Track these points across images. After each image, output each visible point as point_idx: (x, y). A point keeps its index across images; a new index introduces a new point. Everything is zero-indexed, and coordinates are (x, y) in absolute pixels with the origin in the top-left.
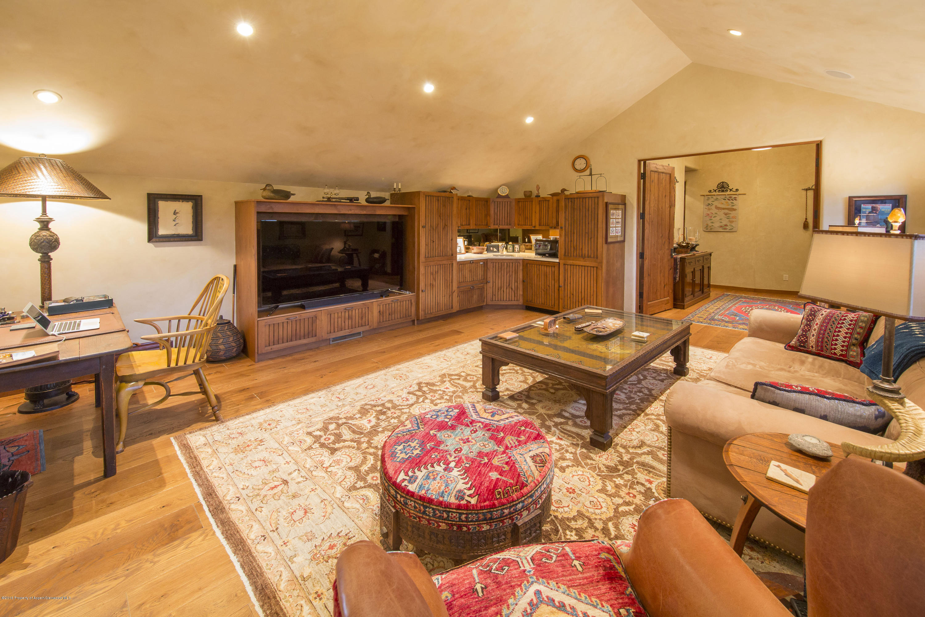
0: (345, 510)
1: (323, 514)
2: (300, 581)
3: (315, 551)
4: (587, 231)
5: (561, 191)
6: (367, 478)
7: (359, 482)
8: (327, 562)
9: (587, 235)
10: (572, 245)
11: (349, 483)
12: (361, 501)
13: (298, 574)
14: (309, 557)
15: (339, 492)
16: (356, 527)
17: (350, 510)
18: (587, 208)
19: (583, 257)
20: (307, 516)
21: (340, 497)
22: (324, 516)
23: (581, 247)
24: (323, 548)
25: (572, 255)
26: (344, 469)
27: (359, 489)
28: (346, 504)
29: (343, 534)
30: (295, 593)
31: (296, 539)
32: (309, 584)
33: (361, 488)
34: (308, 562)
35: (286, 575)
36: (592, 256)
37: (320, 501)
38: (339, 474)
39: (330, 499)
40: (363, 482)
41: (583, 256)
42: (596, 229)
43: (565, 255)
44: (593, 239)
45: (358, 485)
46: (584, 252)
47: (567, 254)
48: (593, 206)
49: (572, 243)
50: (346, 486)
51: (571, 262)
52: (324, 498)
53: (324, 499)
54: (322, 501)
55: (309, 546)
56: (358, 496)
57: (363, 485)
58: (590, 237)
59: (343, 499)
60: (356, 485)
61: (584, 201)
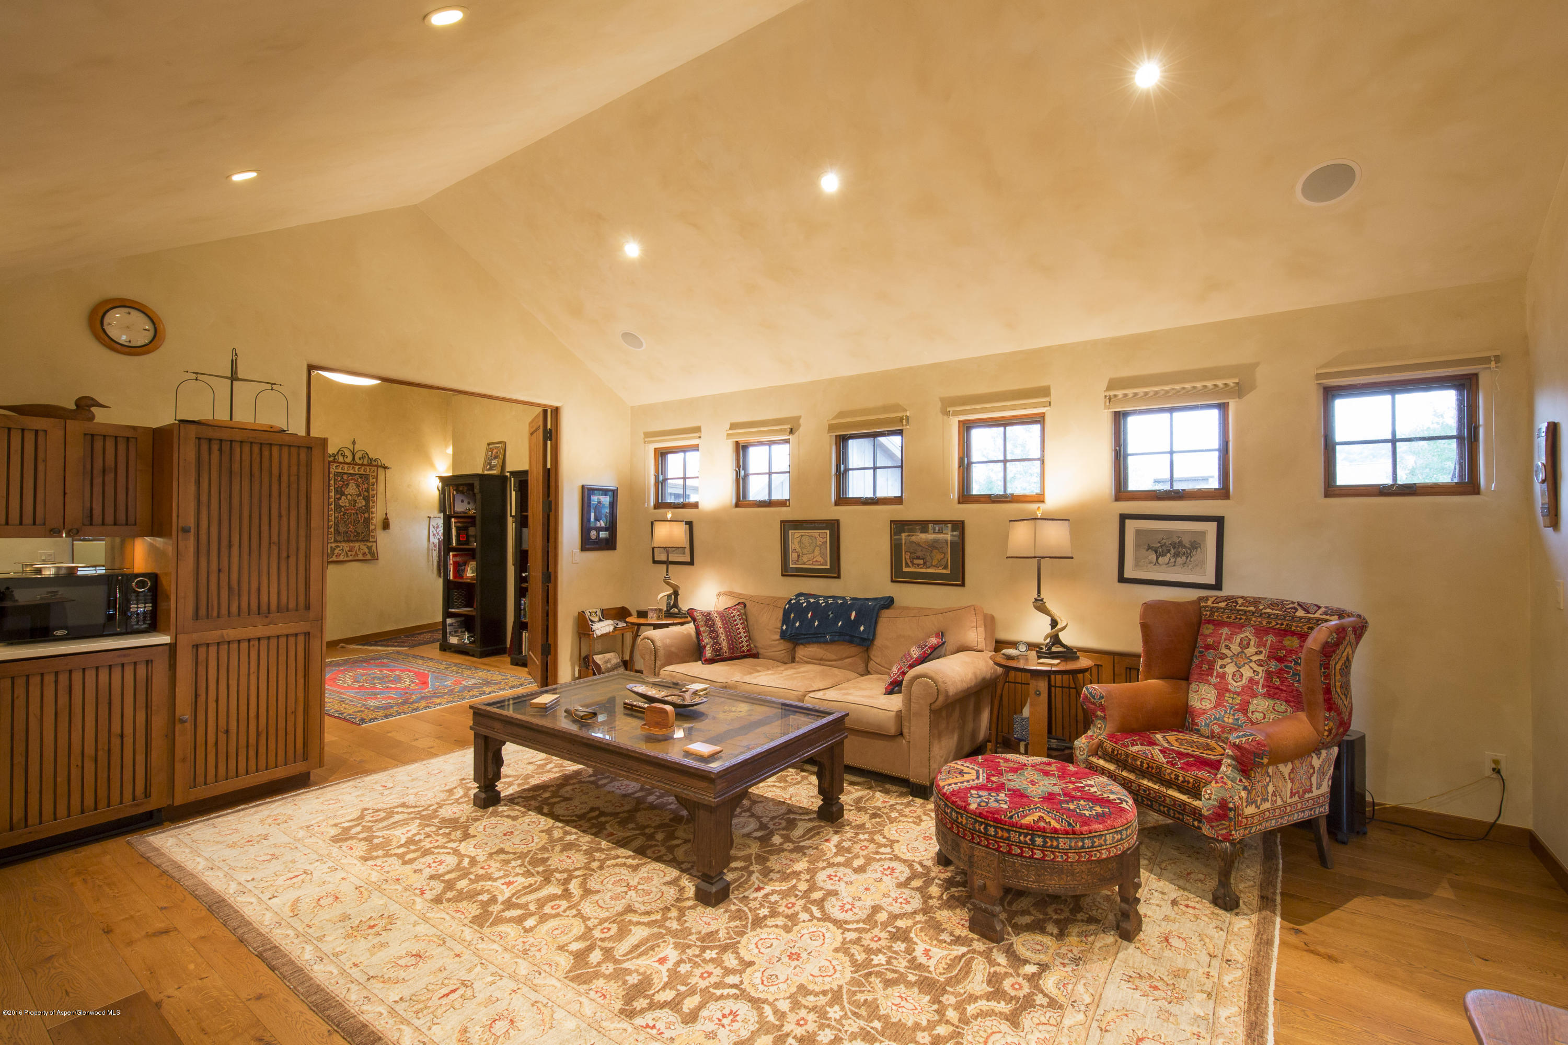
0: (1097, 998)
1: (1125, 1018)
2: (1214, 996)
3: (1175, 1001)
4: (275, 538)
5: (78, 403)
6: (1021, 995)
7: (1038, 1002)
8: (1174, 985)
9: (274, 549)
10: (224, 584)
11: (1048, 1015)
12: (1070, 987)
13: (1211, 1003)
14: (1185, 1003)
15: (1072, 1018)
16: (1111, 976)
17: (1093, 993)
18: (275, 471)
19: (263, 612)
20: (1144, 1035)
21: (1082, 1013)
22: (1126, 1015)
23: (254, 586)
24: (1164, 995)
25: (224, 611)
26: (1023, 1034)
27: (1050, 998)
28: (1088, 999)
29: (1130, 985)
30: (1226, 994)
31: (1182, 1027)
32: (1208, 987)
33: (1045, 995)
34: (1192, 1001)
35: (1223, 1013)
36: (292, 605)
37: (1107, 1034)
38: (1038, 1035)
39: (1095, 1024)
40: (1035, 997)
41: (264, 607)
42: (302, 533)
43: (197, 616)
44: (293, 560)
45: (1045, 1001)
46: (264, 598)
47: (203, 611)
48: (294, 469)
49: (224, 576)
50: (1055, 1015)
51: (213, 636)
52: (1099, 1031)
53: (1101, 1030)
54: (1106, 1031)
55: (1174, 1009)
56: (1065, 993)
57: (1040, 996)
58: (284, 555)
59: (1083, 1008)
60: (1046, 1004)
61: (266, 453)
